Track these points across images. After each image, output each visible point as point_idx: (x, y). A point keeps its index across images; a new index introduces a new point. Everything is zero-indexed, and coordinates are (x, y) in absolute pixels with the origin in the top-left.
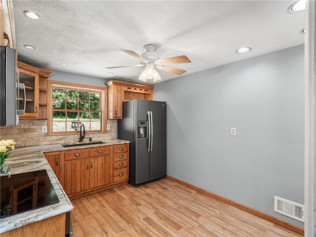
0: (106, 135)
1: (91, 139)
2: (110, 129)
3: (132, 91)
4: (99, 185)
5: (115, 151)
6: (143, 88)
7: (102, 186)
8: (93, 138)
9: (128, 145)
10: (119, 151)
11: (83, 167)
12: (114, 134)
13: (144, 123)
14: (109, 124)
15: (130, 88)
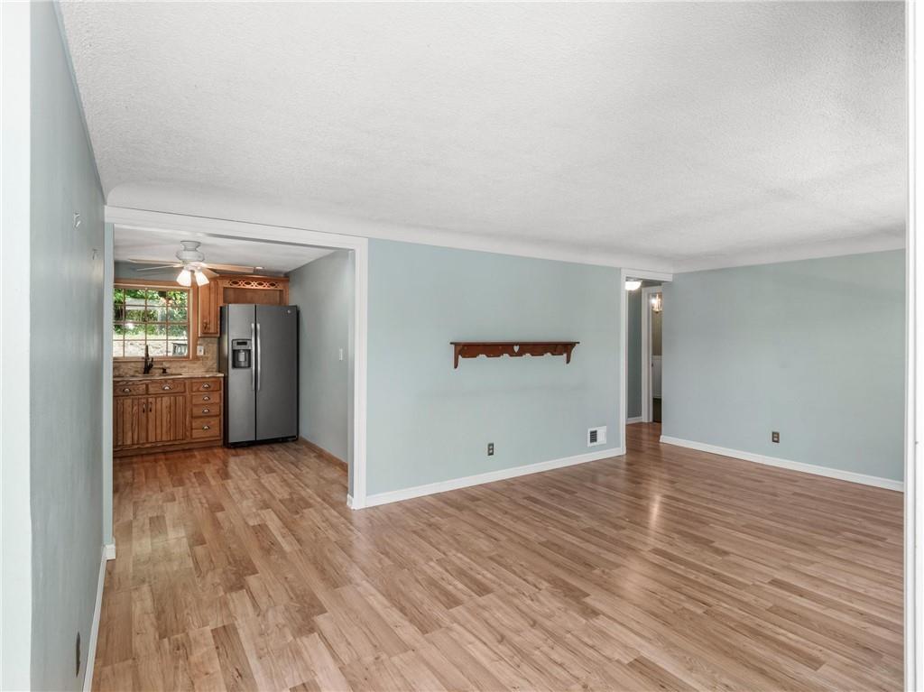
0: (195, 365)
1: (164, 371)
2: (202, 354)
3: (242, 287)
4: (164, 438)
5: (194, 389)
6: (265, 280)
7: (170, 441)
8: (169, 368)
9: (222, 380)
10: (201, 389)
11: (135, 408)
12: (213, 363)
13: (245, 343)
14: (200, 345)
15: (236, 283)
